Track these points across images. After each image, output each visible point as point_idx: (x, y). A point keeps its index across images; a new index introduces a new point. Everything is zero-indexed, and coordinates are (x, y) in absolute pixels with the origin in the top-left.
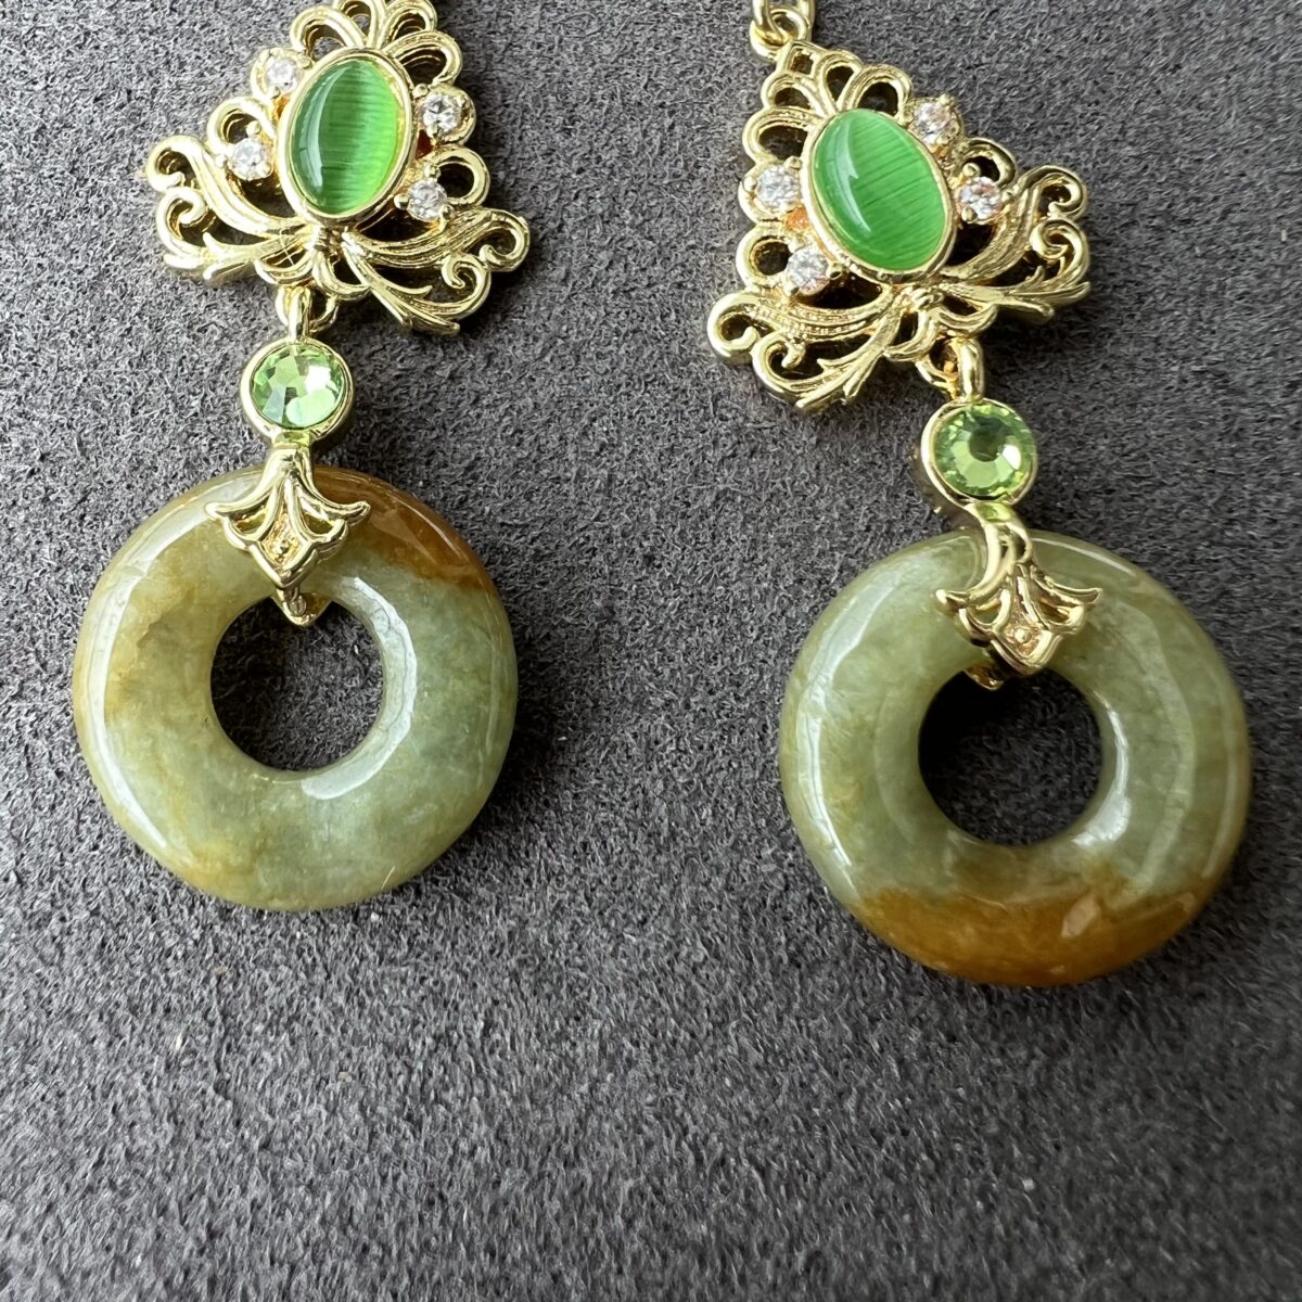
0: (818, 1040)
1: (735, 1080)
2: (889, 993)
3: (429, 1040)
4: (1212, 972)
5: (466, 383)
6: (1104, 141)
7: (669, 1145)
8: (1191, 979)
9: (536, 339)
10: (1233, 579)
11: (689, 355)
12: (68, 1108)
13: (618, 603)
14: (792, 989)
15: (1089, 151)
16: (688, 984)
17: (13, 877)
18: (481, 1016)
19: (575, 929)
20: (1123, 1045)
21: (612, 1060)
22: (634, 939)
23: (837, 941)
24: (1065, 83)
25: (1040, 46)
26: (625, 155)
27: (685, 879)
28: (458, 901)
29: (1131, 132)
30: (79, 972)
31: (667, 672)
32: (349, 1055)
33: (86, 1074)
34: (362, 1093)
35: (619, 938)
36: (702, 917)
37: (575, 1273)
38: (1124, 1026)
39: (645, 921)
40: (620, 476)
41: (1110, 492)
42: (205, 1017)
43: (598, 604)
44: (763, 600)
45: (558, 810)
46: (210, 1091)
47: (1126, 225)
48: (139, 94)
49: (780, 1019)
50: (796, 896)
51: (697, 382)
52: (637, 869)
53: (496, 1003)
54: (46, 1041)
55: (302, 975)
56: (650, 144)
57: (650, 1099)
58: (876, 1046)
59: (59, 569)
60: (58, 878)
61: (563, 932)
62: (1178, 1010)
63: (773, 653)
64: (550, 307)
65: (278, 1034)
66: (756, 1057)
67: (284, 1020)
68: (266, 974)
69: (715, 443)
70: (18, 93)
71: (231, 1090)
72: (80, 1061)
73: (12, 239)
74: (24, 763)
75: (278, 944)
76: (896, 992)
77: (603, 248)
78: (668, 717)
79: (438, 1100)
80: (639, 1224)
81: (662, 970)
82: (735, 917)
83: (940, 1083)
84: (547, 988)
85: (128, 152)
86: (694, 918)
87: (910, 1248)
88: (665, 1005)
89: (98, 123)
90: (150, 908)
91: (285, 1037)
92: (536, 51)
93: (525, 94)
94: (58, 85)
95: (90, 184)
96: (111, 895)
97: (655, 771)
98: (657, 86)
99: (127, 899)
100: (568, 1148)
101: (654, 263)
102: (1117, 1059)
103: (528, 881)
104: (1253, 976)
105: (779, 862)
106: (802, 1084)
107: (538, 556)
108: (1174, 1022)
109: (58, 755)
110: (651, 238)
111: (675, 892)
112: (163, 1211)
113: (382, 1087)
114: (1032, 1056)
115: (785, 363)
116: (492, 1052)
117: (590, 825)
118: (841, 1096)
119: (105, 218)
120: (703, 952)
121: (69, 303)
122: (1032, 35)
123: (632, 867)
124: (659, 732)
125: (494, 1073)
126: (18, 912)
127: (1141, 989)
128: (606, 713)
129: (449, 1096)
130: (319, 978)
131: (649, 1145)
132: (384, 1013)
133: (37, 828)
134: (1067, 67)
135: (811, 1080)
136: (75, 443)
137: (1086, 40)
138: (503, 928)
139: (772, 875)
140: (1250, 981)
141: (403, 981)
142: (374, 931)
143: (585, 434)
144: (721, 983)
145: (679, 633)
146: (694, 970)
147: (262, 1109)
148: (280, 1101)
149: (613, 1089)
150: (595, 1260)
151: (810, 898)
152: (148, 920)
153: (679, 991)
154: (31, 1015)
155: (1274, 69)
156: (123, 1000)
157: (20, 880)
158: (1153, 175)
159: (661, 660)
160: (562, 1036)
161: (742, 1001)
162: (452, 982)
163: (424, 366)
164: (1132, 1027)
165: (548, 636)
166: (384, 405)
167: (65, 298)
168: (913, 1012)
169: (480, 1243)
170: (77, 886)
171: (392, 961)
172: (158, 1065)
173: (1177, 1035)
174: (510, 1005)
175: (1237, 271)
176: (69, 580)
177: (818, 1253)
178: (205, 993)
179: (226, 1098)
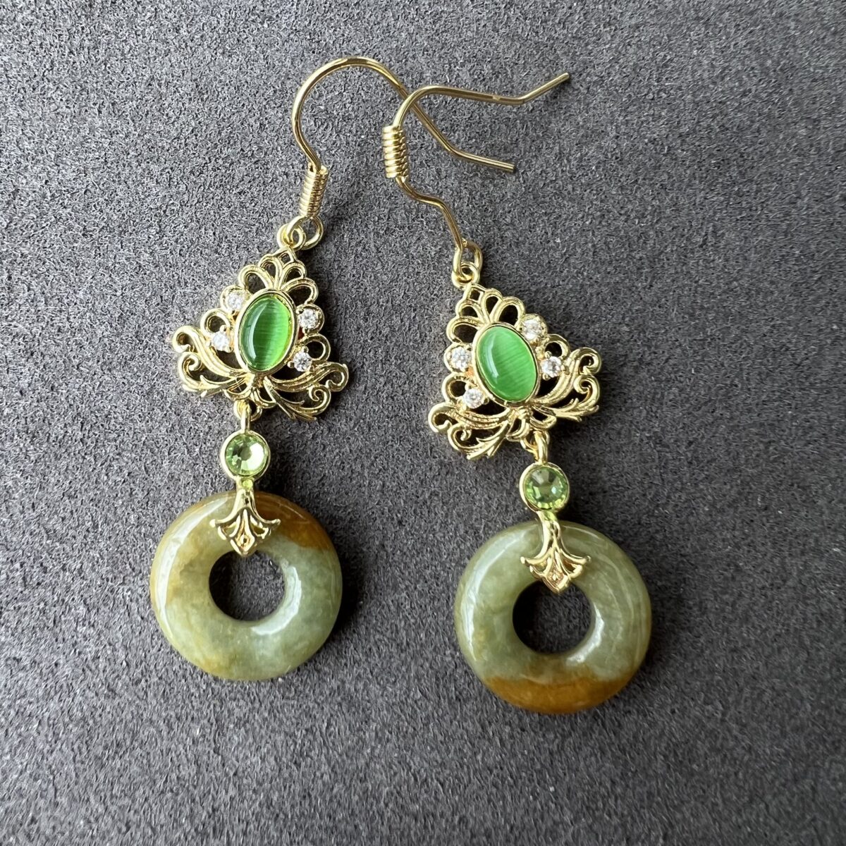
0: (467, 731)
1: (432, 748)
2: (497, 711)
3: (304, 732)
4: (634, 702)
5: (319, 440)
6: (614, 323)
7: (404, 774)
8: (625, 705)
9: (351, 420)
10: (657, 532)
11: (420, 428)
12: (152, 760)
13: (386, 543)
14: (457, 710)
15: (607, 329)
16: (413, 708)
17: (124, 664)
18: (326, 721)
19: (365, 685)
20: (594, 733)
21: (380, 740)
22: (391, 690)
23: (476, 689)
24: (598, 294)
25: (588, 276)
26: (393, 330)
27: (413, 664)
28: (316, 674)
29: (627, 319)
30: (154, 702)
31: (407, 574)
32: (270, 737)
33: (159, 745)
34: (275, 753)
35: (384, 688)
36: (419, 680)
37: (364, 824)
38: (595, 725)
39: (395, 681)
40: (388, 484)
41: (605, 492)
42: (209, 721)
43: (377, 543)
44: (450, 541)
45: (359, 634)
46: (212, 752)
47: (622, 366)
48: (166, 298)
49: (451, 722)
50: (459, 671)
51: (423, 440)
52: (392, 660)
53: (332, 715)
54: (141, 731)
55: (249, 704)
56: (404, 325)
57: (396, 755)
58: (491, 734)
59: (137, 527)
60: (144, 664)
61: (360, 686)
62: (618, 718)
63: (453, 564)
64: (357, 405)
65: (240, 729)
66: (440, 738)
67: (242, 722)
68: (234, 704)
69: (430, 469)
70: (109, 296)
71: (220, 752)
72: (156, 740)
73: (109, 370)
74: (127, 613)
75: (239, 691)
76: (500, 711)
77: (382, 376)
78: (407, 593)
79: (307, 756)
80: (391, 805)
81: (402, 702)
82: (434, 680)
83: (517, 748)
84: (354, 710)
85: (162, 327)
86: (416, 681)
87: (502, 814)
88: (403, 716)
89: (147, 312)
90: (184, 676)
91: (242, 729)
92: (352, 279)
93: (347, 300)
94: (128, 293)
95: (144, 343)
96: (167, 670)
97: (401, 617)
98: (408, 296)
99: (174, 672)
100: (361, 775)
101: (405, 383)
102: (592, 738)
103: (346, 665)
104: (651, 705)
105: (453, 657)
106: (460, 749)
107: (351, 521)
108: (616, 723)
109: (141, 610)
110: (403, 371)
111: (408, 670)
112: (193, 801)
113: (284, 750)
114: (556, 737)
115: (462, 438)
116: (330, 735)
117: (372, 640)
118: (475, 754)
119: (152, 360)
120: (419, 695)
121: (138, 401)
122: (585, 270)
123: (390, 658)
124: (403, 599)
125: (331, 745)
126: (127, 679)
127: (604, 710)
128: (380, 591)
129: (312, 754)
130: (257, 705)
131: (395, 774)
132: (285, 720)
133: (134, 641)
134: (600, 287)
135: (463, 747)
136: (143, 468)
137: (609, 273)
138: (334, 684)
139: (450, 662)
140: (650, 706)
141: (293, 706)
142: (280, 686)
143: (372, 464)
144: (427, 707)
145: (413, 556)
146: (416, 702)
147: (234, 759)
148: (241, 756)
149: (381, 750)
150: (372, 819)
151: (466, 672)
152: (183, 681)
153: (409, 711)
154: (135, 721)
155: (696, 287)
156: (174, 716)
157: (128, 665)
158: (635, 341)
159: (405, 567)
160: (360, 729)
161: (436, 715)
162: (314, 707)
163: (300, 432)
164: (598, 725)
165: (355, 557)
166: (282, 451)
167: (136, 399)
168: (507, 720)
169: (325, 813)
170: (152, 667)
171: (288, 698)
172: (189, 741)
173: (618, 729)
174: (338, 716)
175: (670, 388)
176: (143, 530)
177: (464, 817)
178: (209, 711)
179: (219, 754)
